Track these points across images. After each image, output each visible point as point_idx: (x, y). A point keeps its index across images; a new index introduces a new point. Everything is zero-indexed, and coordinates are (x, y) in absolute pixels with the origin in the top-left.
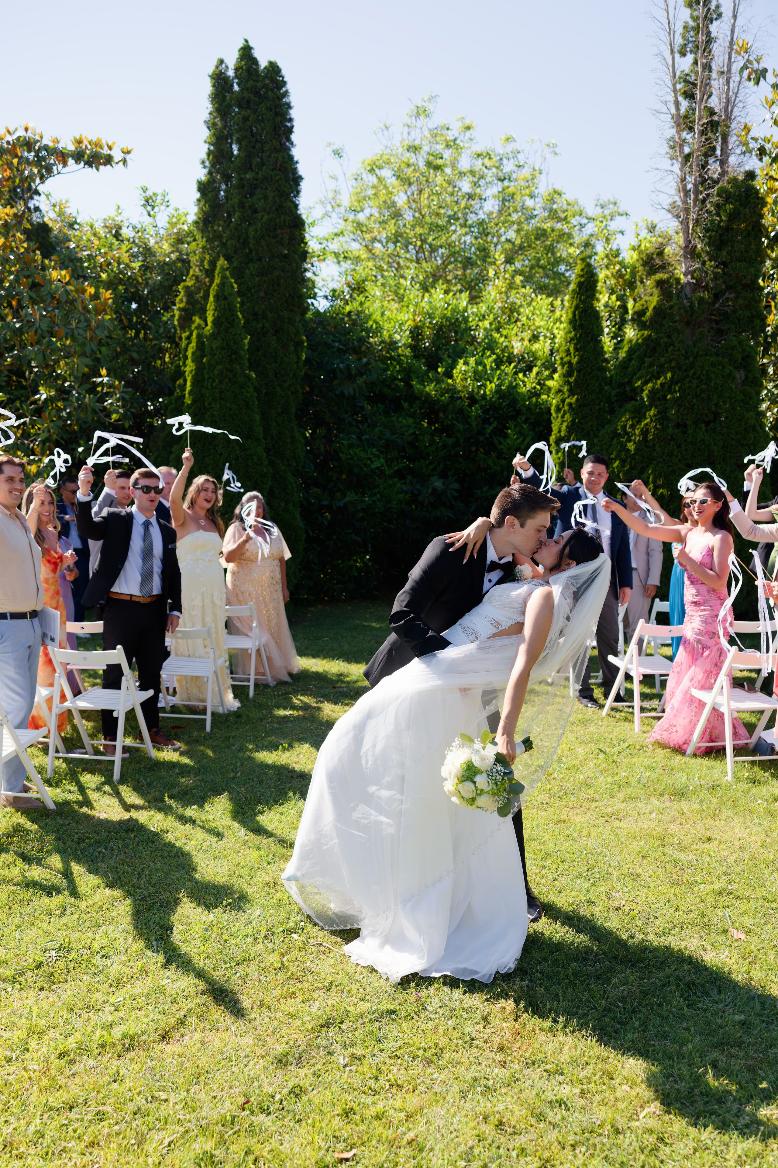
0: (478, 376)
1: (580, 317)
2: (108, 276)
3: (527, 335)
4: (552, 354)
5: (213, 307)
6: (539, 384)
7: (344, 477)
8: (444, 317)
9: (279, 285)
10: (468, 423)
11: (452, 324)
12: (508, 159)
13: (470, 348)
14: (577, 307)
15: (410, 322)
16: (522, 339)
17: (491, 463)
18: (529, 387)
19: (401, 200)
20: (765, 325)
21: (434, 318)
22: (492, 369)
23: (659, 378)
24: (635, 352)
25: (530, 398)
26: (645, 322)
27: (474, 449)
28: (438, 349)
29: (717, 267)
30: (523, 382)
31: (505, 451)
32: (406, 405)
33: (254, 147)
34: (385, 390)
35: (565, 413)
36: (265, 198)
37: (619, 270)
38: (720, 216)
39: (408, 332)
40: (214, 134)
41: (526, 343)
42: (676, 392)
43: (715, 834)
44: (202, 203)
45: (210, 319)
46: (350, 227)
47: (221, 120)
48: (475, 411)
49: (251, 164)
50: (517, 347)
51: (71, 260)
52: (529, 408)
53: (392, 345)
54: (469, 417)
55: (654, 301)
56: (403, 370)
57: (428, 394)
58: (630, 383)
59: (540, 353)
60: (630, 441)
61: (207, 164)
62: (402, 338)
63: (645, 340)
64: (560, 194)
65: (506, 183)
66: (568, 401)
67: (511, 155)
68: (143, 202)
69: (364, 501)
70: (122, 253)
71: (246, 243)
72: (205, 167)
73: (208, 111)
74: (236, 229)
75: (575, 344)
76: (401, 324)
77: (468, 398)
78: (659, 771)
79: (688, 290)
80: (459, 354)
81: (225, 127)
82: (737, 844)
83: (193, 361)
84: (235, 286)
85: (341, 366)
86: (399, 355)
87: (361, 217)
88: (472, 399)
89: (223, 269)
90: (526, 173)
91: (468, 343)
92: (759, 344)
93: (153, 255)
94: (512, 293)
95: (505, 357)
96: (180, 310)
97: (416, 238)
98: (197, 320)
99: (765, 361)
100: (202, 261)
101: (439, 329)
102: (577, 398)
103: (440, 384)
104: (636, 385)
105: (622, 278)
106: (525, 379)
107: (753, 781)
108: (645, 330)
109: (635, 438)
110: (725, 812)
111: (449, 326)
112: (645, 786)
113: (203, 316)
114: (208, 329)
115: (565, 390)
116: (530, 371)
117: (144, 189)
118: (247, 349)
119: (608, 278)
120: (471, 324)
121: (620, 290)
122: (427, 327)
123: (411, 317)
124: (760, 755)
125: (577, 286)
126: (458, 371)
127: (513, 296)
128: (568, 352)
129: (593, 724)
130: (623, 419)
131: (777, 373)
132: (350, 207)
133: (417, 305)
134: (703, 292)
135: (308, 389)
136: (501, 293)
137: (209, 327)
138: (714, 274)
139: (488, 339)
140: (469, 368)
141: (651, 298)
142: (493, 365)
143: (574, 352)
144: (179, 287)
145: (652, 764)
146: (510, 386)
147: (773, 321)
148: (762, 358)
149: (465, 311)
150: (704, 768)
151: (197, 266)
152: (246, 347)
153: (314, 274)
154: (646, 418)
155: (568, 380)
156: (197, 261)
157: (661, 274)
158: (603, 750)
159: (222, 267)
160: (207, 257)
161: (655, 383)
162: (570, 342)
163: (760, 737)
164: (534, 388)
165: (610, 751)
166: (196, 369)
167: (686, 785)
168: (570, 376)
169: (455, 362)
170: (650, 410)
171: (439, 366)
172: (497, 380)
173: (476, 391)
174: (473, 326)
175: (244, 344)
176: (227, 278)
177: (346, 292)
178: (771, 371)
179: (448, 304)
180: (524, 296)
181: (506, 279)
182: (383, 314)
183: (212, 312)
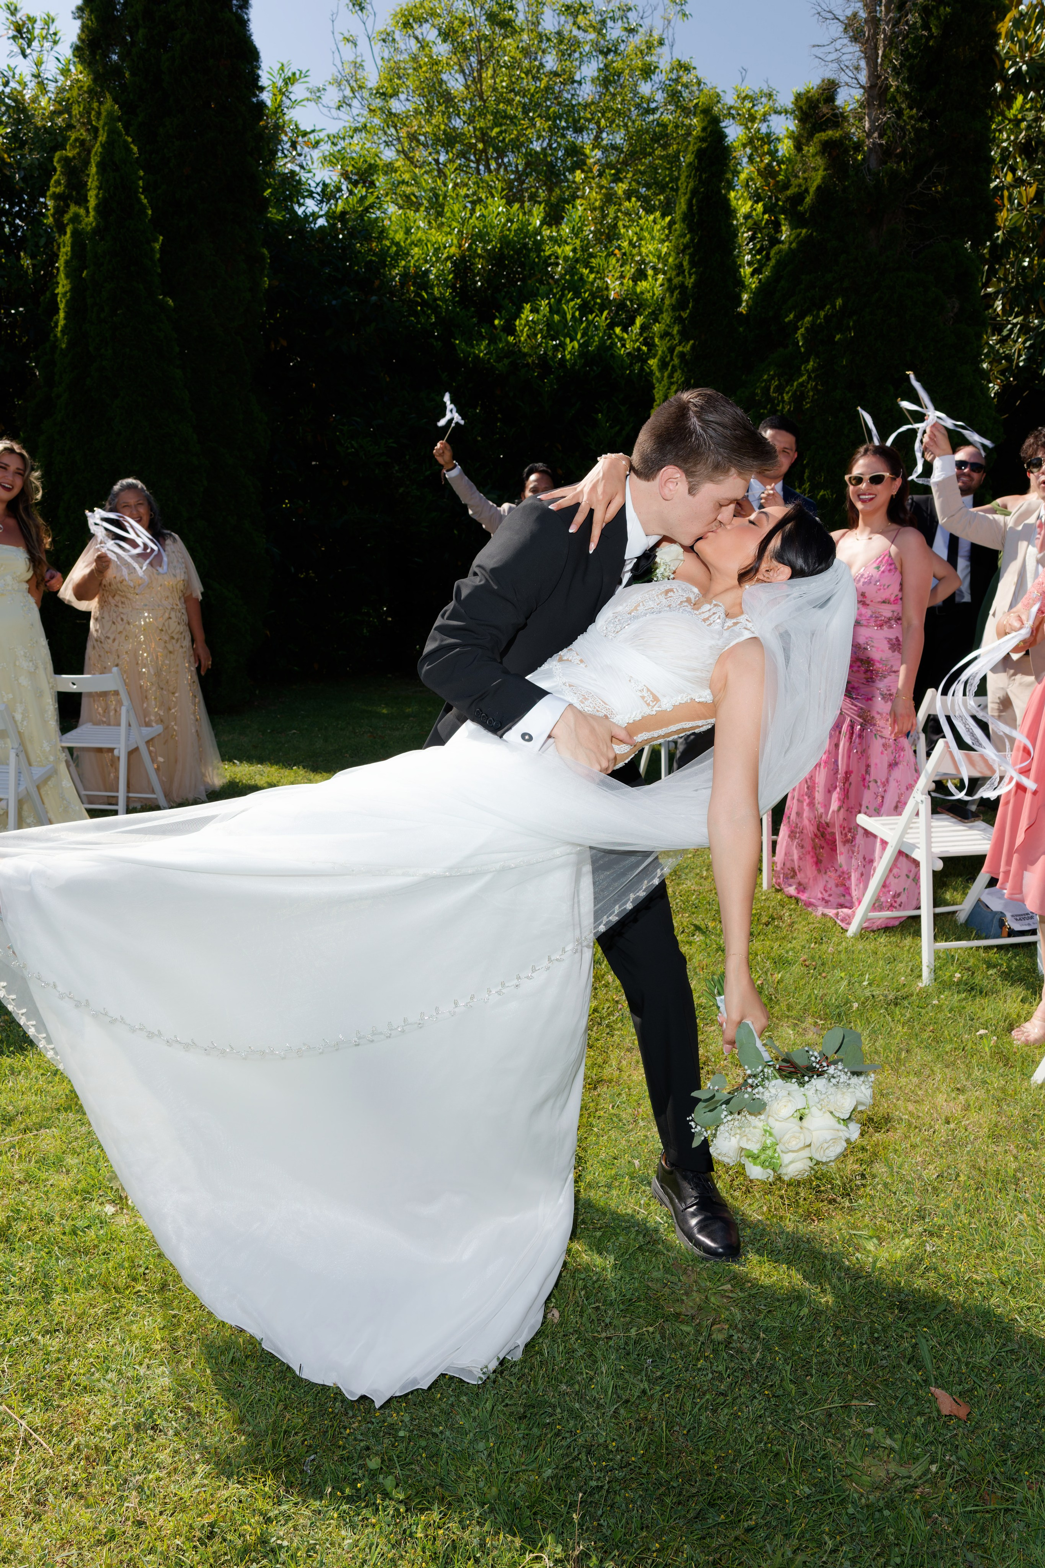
0: (553, 330)
3: (630, 268)
5: (96, 183)
6: (645, 343)
8: (504, 239)
10: (539, 403)
11: (518, 252)
12: (613, 19)
13: (543, 289)
14: (694, 193)
15: (452, 251)
16: (622, 277)
18: (630, 347)
19: (455, 83)
20: (993, 227)
21: (490, 241)
22: (575, 319)
23: (822, 308)
25: (632, 366)
26: (803, 214)
28: (496, 289)
29: (921, 119)
30: (622, 339)
32: (444, 376)
34: (414, 353)
35: (674, 369)
37: (769, 165)
38: (929, 29)
39: (450, 264)
41: (628, 282)
42: (849, 329)
43: (903, 1110)
44: (86, 15)
45: (92, 202)
46: (377, 121)
48: (549, 385)
50: (615, 288)
52: (629, 381)
53: (421, 279)
54: (540, 394)
55: (817, 178)
56: (441, 322)
57: (478, 358)
58: (776, 316)
59: (649, 296)
62: (442, 271)
63: (801, 243)
64: (687, 69)
65: (611, 57)
66: (679, 349)
67: (618, 14)
68: (11, 33)
71: (156, 82)
74: (141, 56)
75: (690, 254)
76: (438, 250)
77: (538, 365)
78: (797, 969)
79: (873, 163)
80: (531, 296)
82: (943, 1131)
83: (67, 277)
84: (135, 149)
85: (334, 303)
86: (436, 299)
87: (396, 106)
88: (544, 363)
89: (112, 118)
90: (636, 40)
91: (541, 282)
92: (983, 260)
93: (29, 118)
94: (612, 210)
95: (595, 303)
96: (56, 197)
97: (476, 137)
98: (73, 209)
99: (989, 290)
100: (89, 113)
101: (497, 259)
102: (694, 344)
103: (496, 343)
104: (787, 320)
105: (774, 178)
106: (626, 336)
107: (972, 989)
108: (802, 227)
109: (783, 408)
110: (920, 1056)
111: (512, 257)
112: (771, 999)
113: (82, 201)
114: (90, 220)
115: (675, 332)
116: (633, 323)
117: (12, 8)
118: (159, 260)
119: (752, 179)
120: (547, 254)
121: (770, 198)
122: (480, 256)
123: (455, 241)
124: (978, 937)
125: (696, 157)
126: (523, 322)
127: (612, 215)
128: (679, 268)
129: (692, 875)
130: (765, 377)
131: (1006, 311)
132: (377, 89)
133: (464, 222)
134: (898, 163)
135: (285, 343)
136: (595, 209)
137: (91, 219)
138: (917, 131)
139: (572, 276)
140: (540, 317)
141: (813, 174)
142: (577, 314)
143: (690, 269)
144: (56, 159)
145: (787, 952)
146: (602, 347)
147: (1006, 220)
148: (986, 285)
149: (540, 233)
150: (881, 963)
151: (84, 123)
152: (158, 256)
153: (302, 167)
154: (802, 375)
155: (680, 315)
156: (81, 116)
157: (830, 132)
158: (703, 927)
159: (110, 114)
160: (95, 105)
161: (817, 316)
162: (683, 251)
163: (979, 900)
164: (639, 349)
165: (715, 928)
166: (72, 290)
167: (848, 999)
168: (684, 310)
169: (520, 309)
170: (808, 361)
171: (495, 317)
172: (582, 337)
173: (550, 353)
174: (549, 257)
175: (153, 250)
176: (120, 135)
177: (344, 187)
178: (999, 305)
179: (512, 222)
180: (627, 213)
181: (601, 187)
182: (408, 232)
183: (95, 193)
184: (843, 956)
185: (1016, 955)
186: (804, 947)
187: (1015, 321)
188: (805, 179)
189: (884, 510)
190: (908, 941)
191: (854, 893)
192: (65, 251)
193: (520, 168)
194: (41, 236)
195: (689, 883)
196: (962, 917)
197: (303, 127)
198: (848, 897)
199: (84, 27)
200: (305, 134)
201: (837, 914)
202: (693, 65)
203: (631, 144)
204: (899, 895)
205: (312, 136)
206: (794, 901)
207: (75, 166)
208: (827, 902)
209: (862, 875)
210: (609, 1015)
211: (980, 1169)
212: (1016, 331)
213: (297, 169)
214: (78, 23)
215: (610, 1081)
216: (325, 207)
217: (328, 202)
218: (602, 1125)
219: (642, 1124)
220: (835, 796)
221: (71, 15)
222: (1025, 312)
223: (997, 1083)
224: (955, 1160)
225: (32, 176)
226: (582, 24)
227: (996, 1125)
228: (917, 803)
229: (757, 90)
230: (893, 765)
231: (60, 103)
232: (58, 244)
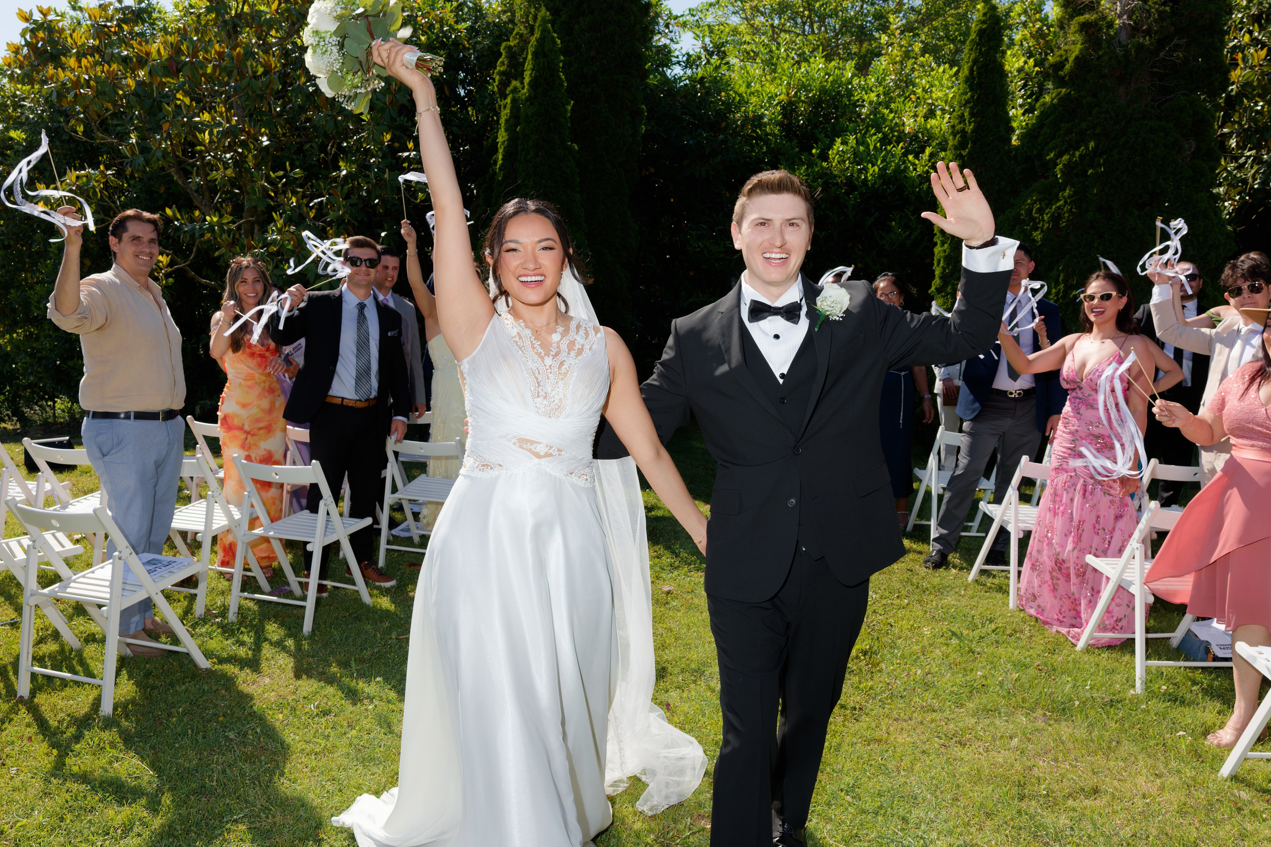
0: (858, 158)
1: (982, 77)
2: (428, 38)
3: (922, 110)
5: (530, 66)
7: (692, 274)
8: (822, 89)
10: (845, 213)
11: (833, 98)
13: (851, 126)
14: (975, 62)
15: (783, 96)
16: (916, 116)
18: (918, 170)
20: (1227, 82)
21: (811, 91)
22: (876, 149)
23: (1078, 149)
24: (1048, 116)
25: (921, 184)
26: (1063, 78)
27: (849, 244)
28: (814, 127)
30: (914, 164)
31: (887, 247)
37: (1040, 29)
39: (779, 108)
41: (920, 120)
42: (1100, 165)
43: (1109, 784)
45: (527, 80)
48: (854, 199)
50: (910, 124)
52: (918, 196)
53: (757, 121)
54: (846, 206)
55: (1076, 50)
58: (1040, 155)
59: (937, 131)
60: (1036, 230)
62: (773, 113)
63: (1061, 100)
70: (448, 12)
75: (971, 108)
76: (771, 98)
77: (846, 184)
78: (1032, 671)
79: (1123, 37)
80: (840, 132)
82: (1140, 803)
83: (506, 130)
84: (559, 42)
85: (691, 142)
86: (767, 134)
88: (850, 184)
89: (544, 21)
91: (850, 120)
92: (1218, 107)
93: (483, 16)
94: (909, 63)
95: (893, 136)
96: (501, 73)
97: (803, 7)
98: (515, 83)
99: (1225, 130)
100: (528, 17)
101: (816, 103)
103: (812, 167)
104: (1048, 158)
105: (1044, 39)
106: (917, 162)
107: (1174, 699)
108: (1063, 87)
109: (1043, 225)
110: (1127, 747)
111: (828, 101)
112: (1009, 693)
113: (520, 76)
116: (923, 152)
118: (570, 117)
119: (1026, 40)
120: (856, 98)
121: (1040, 54)
122: (803, 102)
123: (784, 91)
124: (1187, 659)
125: (977, 35)
126: (835, 152)
127: (909, 67)
128: (961, 118)
129: (952, 592)
130: (1029, 201)
131: (1241, 146)
133: (791, 76)
134: (1144, 37)
135: (653, 170)
136: (896, 63)
137: (525, 91)
138: (1160, 13)
139: (875, 115)
140: (848, 148)
141: (1073, 46)
142: (878, 145)
143: (970, 118)
144: (502, 48)
145: (1025, 658)
146: (897, 170)
147: (1239, 76)
148: (1222, 127)
149: (850, 83)
150: (1101, 672)
151: (523, 22)
152: (569, 114)
153: (672, 40)
154: (1059, 200)
155: (961, 153)
156: (522, 18)
157: (1087, 16)
158: (958, 633)
159: (543, 18)
160: (533, 10)
161: (1074, 155)
162: (965, 105)
163: (1189, 630)
165: (968, 635)
166: (510, 139)
167: (1071, 698)
168: (964, 149)
169: (832, 142)
170: (1065, 190)
171: (813, 147)
172: (882, 162)
173: (855, 175)
174: (858, 101)
175: (566, 110)
176: (549, 32)
177: (703, 57)
178: (1233, 143)
179: (829, 75)
180: (922, 66)
181: (902, 46)
182: (749, 86)
183: (529, 72)
184: (1070, 665)
185: (1218, 677)
186: (1039, 655)
187: (1248, 154)
188: (1066, 51)
189: (1113, 322)
190: (1127, 657)
191: (1083, 616)
192: (505, 114)
193: (837, 27)
194: (486, 98)
195: (950, 599)
196: (1175, 643)
197: (675, 13)
198: (1078, 620)
200: (676, 18)
201: (1069, 632)
203: (927, 9)
204: (1121, 620)
205: (681, 19)
206: (1034, 619)
207: (515, 52)
208: (1061, 622)
209: (1090, 601)
210: (881, 693)
211: (1167, 834)
212: (1250, 161)
213: (668, 42)
215: (880, 741)
216: (689, 72)
217: (691, 67)
218: (873, 771)
219: (903, 773)
220: (1070, 539)
222: (1258, 147)
223: (1189, 773)
224: (1147, 826)
225: (482, 57)
227: (1185, 804)
228: (1133, 549)
230: (1118, 517)
231: (505, 5)
232: (500, 106)
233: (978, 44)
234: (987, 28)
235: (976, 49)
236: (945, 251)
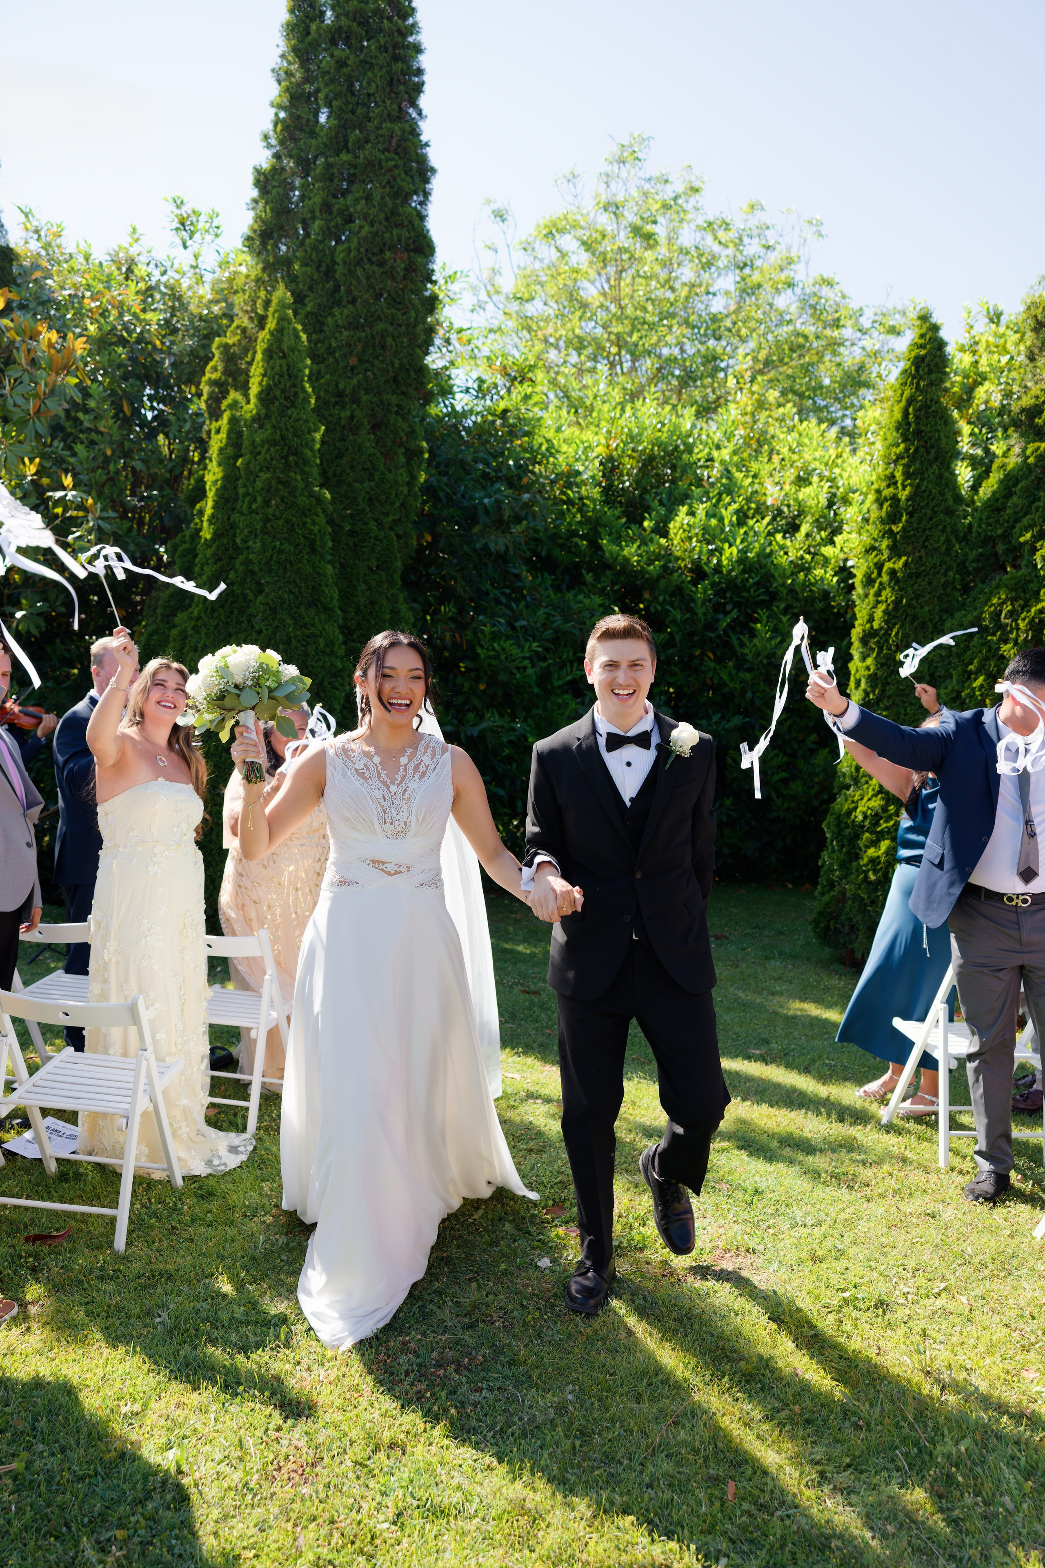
0: (708, 535)
1: (917, 417)
2: (100, 329)
3: (790, 474)
4: (830, 504)
5: (261, 370)
6: (810, 551)
7: (482, 687)
8: (657, 441)
9: (383, 347)
10: (689, 610)
11: (669, 454)
12: (751, 237)
13: (696, 491)
14: (911, 401)
15: (600, 450)
16: (782, 482)
17: (725, 677)
18: (792, 555)
21: (640, 442)
22: (731, 524)
24: (1017, 482)
25: (795, 573)
27: (698, 653)
28: (645, 491)
31: (749, 658)
32: (589, 577)
33: (353, 112)
34: (557, 551)
35: (882, 587)
36: (368, 198)
39: (597, 463)
40: (287, 90)
41: (789, 488)
44: (261, 205)
45: (254, 389)
46: (511, 324)
47: (302, 66)
48: (703, 591)
49: (346, 141)
50: (772, 495)
51: (43, 303)
52: (791, 590)
53: (570, 478)
54: (693, 600)
56: (587, 520)
57: (627, 560)
58: (1006, 537)
59: (812, 503)
60: (1006, 642)
61: (273, 141)
62: (591, 470)
63: (1040, 458)
65: (747, 271)
66: (888, 565)
67: (755, 232)
68: (175, 225)
69: (514, 729)
70: (130, 295)
71: (329, 273)
72: (269, 146)
73: (279, 51)
74: (314, 248)
75: (904, 465)
76: (588, 451)
77: (691, 570)
80: (684, 498)
81: (306, 80)
83: (220, 465)
84: (304, 337)
85: (486, 501)
86: (583, 498)
87: (531, 309)
88: (699, 572)
89: (282, 305)
90: (773, 258)
91: (695, 485)
93: (184, 307)
94: (763, 416)
95: (753, 508)
96: (212, 383)
97: (610, 340)
98: (234, 395)
100: (254, 302)
101: (648, 462)
102: (907, 561)
103: (646, 546)
104: (1022, 539)
106: (789, 544)
109: (1018, 635)
111: (663, 457)
113: (244, 388)
114: (250, 408)
115: (884, 546)
116: (796, 530)
117: (179, 202)
118: (319, 450)
120: (698, 456)
122: (629, 457)
123: (603, 441)
126: (678, 525)
127: (762, 421)
128: (891, 480)
130: (995, 601)
132: (514, 294)
133: (612, 421)
135: (429, 539)
136: (746, 414)
137: (251, 406)
139: (728, 480)
140: (697, 521)
142: (735, 519)
143: (905, 481)
144: (214, 346)
146: (762, 553)
149: (692, 436)
151: (247, 312)
152: (318, 446)
153: (452, 363)
155: (890, 529)
156: (245, 306)
159: (281, 302)
160: (263, 293)
162: (896, 462)
164: (802, 558)
166: (225, 478)
168: (894, 523)
169: (673, 512)
171: (645, 519)
172: (742, 542)
173: (704, 558)
174: (699, 460)
175: (313, 440)
176: (289, 322)
177: (500, 384)
179: (664, 424)
180: (782, 420)
181: (753, 393)
182: (559, 430)
183: (259, 379)
192: (216, 443)
193: (653, 372)
194: (185, 421)
197: (456, 324)
199: (257, 218)
200: (457, 331)
202: (836, 280)
205: (464, 334)
207: (234, 353)
213: (447, 365)
214: (252, 214)
216: (478, 404)
217: (485, 397)
221: (245, 207)
225: (182, 362)
226: (723, 241)
229: (890, 307)
231: (218, 292)
232: (209, 433)
233: (914, 377)
234: (926, 356)
235: (912, 383)
236: (868, 668)
